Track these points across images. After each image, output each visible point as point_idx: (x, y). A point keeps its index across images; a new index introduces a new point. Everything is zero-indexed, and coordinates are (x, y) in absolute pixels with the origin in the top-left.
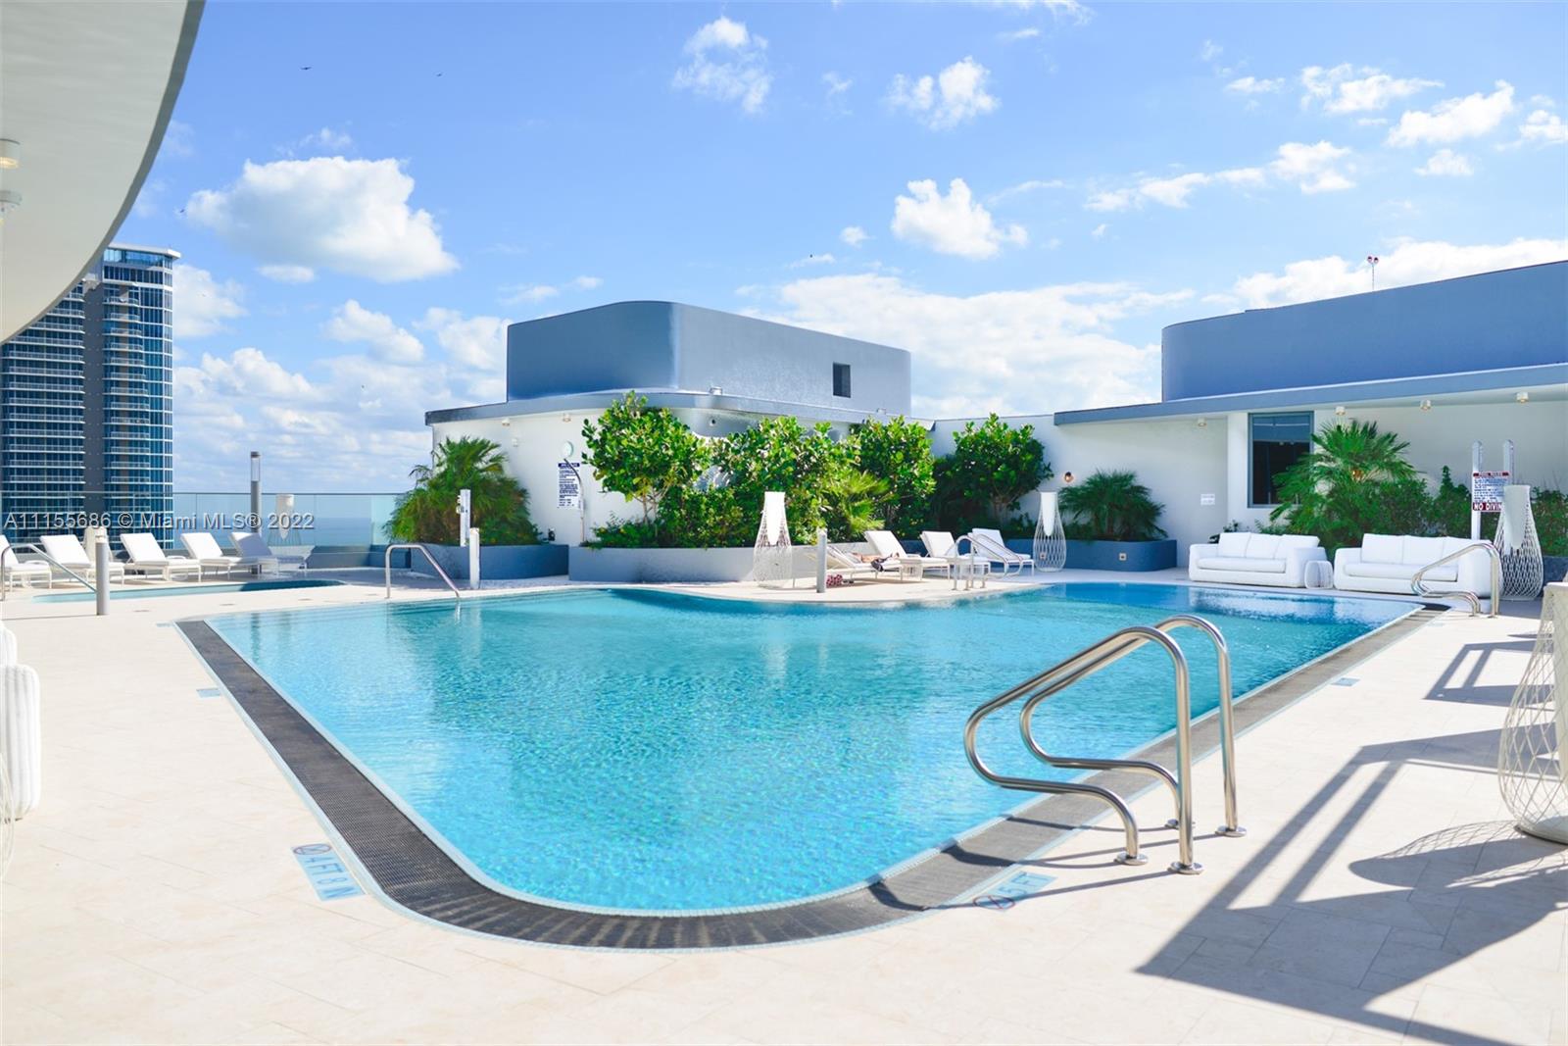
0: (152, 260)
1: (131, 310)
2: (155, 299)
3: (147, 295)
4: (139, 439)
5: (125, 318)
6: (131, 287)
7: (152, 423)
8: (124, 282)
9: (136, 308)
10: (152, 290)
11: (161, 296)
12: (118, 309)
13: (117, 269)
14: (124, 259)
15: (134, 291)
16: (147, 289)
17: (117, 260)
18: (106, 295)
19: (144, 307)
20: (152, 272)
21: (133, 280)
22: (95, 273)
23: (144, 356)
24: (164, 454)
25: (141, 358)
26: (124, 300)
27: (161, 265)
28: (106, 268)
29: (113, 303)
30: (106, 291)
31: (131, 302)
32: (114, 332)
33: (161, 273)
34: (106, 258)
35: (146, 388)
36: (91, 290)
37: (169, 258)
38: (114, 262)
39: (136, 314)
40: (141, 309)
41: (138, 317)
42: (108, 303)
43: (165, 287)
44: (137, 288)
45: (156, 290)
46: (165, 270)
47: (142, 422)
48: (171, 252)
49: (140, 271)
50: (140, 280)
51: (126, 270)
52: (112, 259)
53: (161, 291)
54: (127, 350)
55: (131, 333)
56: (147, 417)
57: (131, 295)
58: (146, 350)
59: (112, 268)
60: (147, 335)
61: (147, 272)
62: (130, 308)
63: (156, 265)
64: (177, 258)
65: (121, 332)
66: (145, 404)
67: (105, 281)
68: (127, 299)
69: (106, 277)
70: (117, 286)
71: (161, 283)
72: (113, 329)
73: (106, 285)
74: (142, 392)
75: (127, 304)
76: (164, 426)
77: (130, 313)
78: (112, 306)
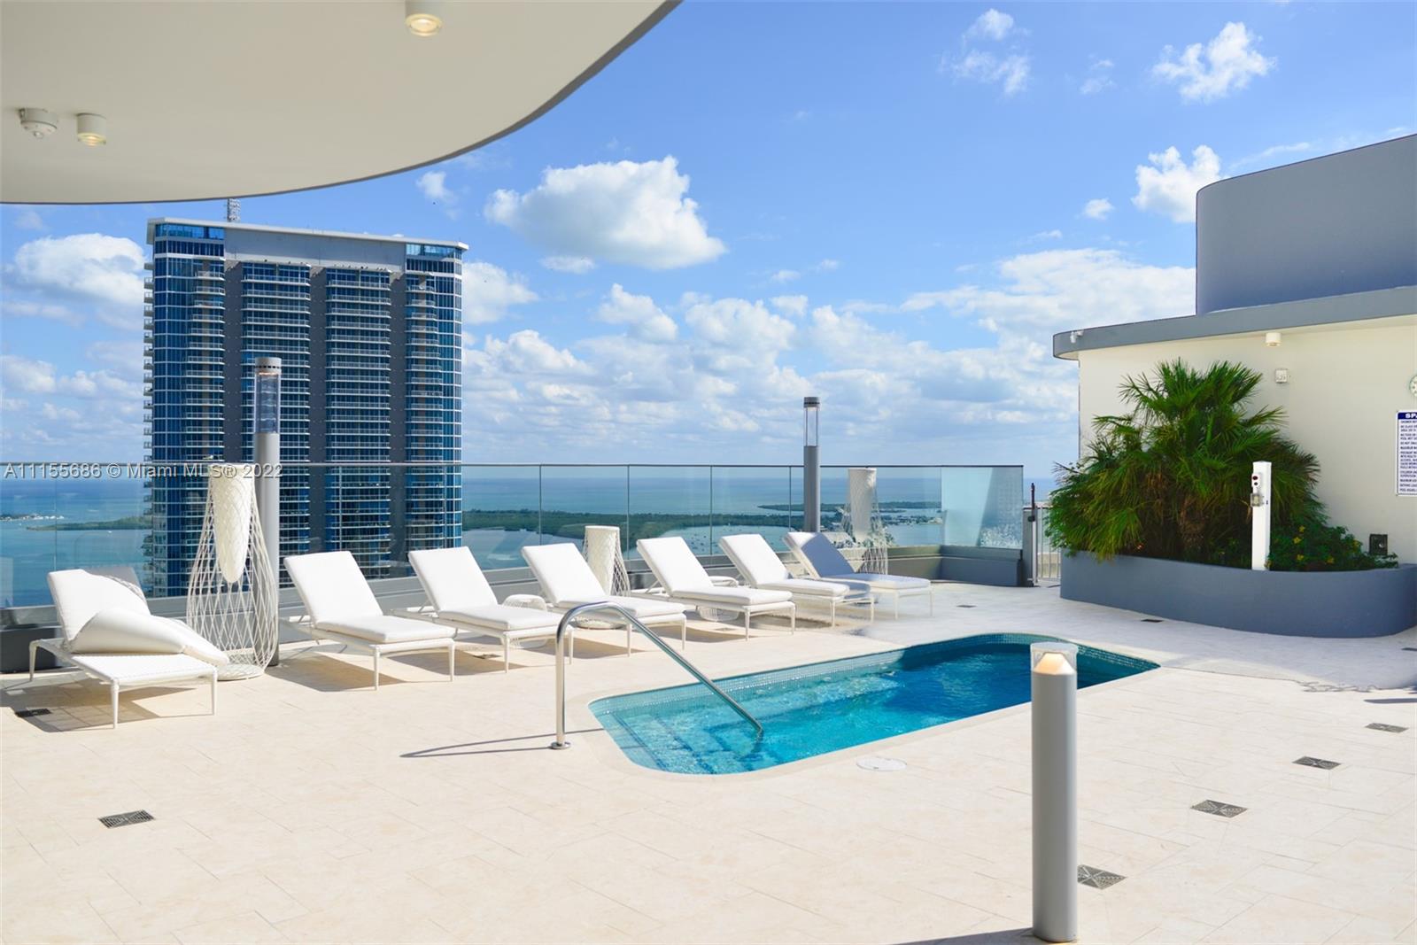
0: (444, 253)
1: (428, 297)
2: (448, 286)
3: (441, 282)
4: (434, 409)
5: (423, 304)
6: (428, 277)
7: (444, 395)
8: (421, 272)
9: (432, 295)
10: (445, 278)
11: (452, 283)
12: (418, 296)
13: (417, 261)
14: (423, 252)
15: (430, 280)
16: (441, 278)
17: (416, 254)
18: (408, 284)
19: (438, 294)
20: (445, 263)
21: (430, 270)
22: (399, 265)
23: (438, 337)
24: (454, 423)
25: (436, 338)
26: (422, 288)
27: (453, 257)
28: (408, 261)
29: (414, 291)
30: (408, 280)
31: (428, 289)
32: (415, 316)
33: (453, 264)
34: (408, 253)
35: (440, 364)
36: (396, 280)
37: (459, 250)
38: (414, 256)
39: (432, 299)
40: (436, 295)
41: (434, 302)
42: (410, 291)
43: (456, 276)
44: (433, 277)
45: (449, 278)
46: (456, 261)
47: (437, 394)
48: (461, 245)
49: (435, 263)
50: (435, 271)
51: (425, 262)
52: (413, 253)
53: (452, 279)
54: (425, 331)
55: (428, 316)
56: (441, 390)
57: (428, 284)
58: (440, 331)
59: (413, 261)
60: (441, 318)
61: (441, 263)
62: (428, 295)
63: (449, 256)
64: (466, 250)
65: (420, 316)
66: (440, 379)
67: (407, 272)
68: (425, 287)
69: (408, 269)
70: (417, 276)
71: (453, 272)
72: (413, 313)
73: (408, 275)
74: (436, 368)
75: (425, 291)
76: (454, 398)
77: (427, 299)
78: (413, 293)
